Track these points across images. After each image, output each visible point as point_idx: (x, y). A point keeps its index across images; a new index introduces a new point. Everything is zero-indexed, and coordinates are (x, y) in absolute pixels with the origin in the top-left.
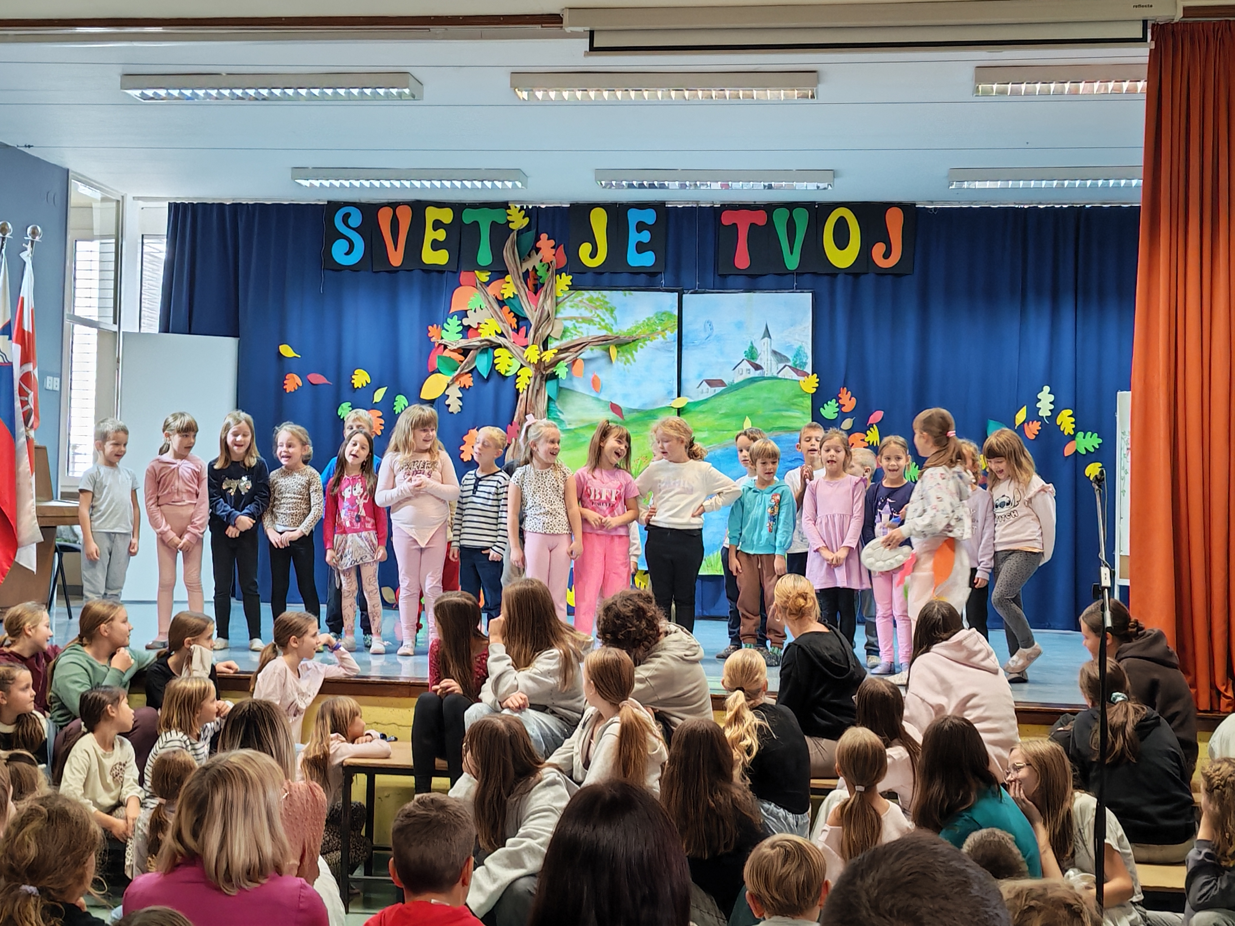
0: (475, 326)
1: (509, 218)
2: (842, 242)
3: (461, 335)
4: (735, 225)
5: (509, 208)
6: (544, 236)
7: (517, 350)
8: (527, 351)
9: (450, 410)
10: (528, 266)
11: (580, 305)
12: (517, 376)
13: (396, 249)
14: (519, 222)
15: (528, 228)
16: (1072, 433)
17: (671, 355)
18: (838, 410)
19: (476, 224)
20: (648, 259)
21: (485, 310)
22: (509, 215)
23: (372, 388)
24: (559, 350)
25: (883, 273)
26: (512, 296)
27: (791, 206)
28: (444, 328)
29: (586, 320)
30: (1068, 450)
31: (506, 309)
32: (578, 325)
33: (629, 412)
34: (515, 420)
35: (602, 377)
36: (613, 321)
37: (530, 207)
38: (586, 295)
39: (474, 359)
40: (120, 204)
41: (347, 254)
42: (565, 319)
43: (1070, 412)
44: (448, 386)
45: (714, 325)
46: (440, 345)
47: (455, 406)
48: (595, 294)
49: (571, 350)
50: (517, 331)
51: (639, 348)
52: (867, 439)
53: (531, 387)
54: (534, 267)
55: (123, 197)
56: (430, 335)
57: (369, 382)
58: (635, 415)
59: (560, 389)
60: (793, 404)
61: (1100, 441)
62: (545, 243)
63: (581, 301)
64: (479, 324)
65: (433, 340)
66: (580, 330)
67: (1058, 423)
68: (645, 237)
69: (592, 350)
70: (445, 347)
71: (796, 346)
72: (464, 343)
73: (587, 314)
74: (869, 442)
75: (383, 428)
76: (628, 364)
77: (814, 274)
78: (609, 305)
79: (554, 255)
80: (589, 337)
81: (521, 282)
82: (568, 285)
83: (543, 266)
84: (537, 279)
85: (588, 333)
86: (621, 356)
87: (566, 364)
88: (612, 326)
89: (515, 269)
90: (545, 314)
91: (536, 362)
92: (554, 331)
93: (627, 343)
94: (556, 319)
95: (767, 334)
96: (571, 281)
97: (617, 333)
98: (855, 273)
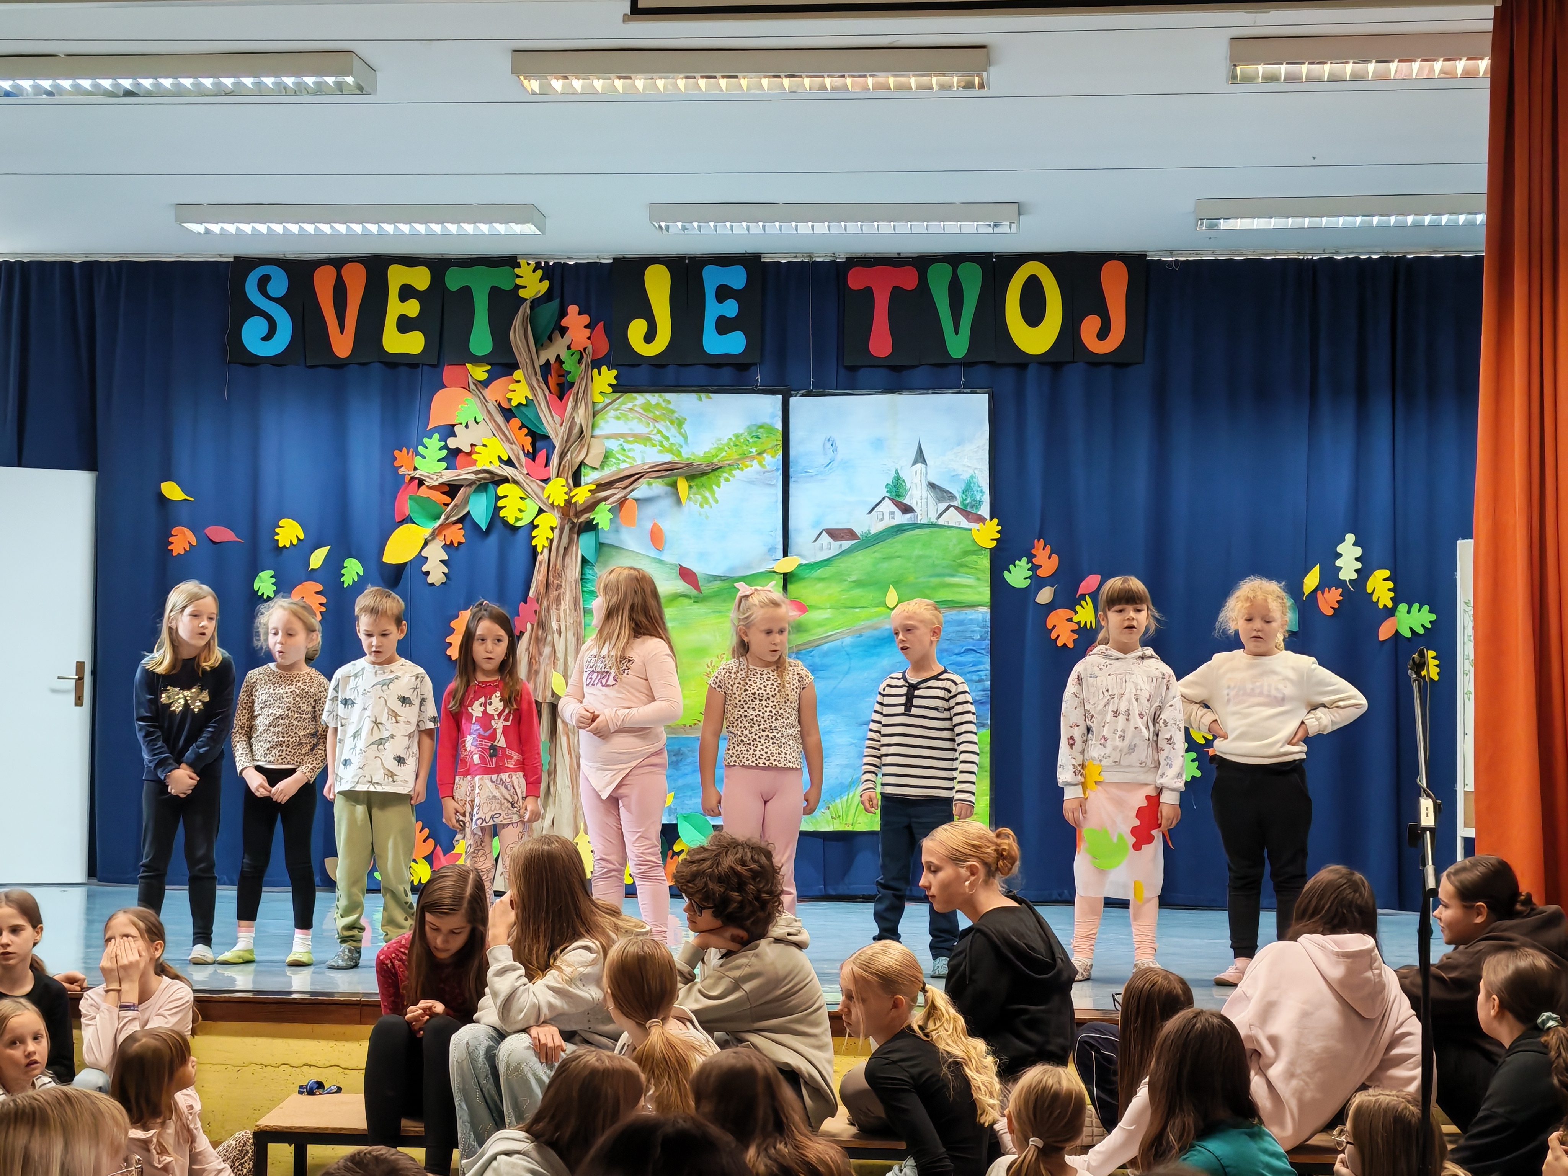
0: (467, 449)
1: (518, 281)
2: (1033, 313)
3: (444, 465)
4: (869, 289)
5: (518, 266)
6: (573, 309)
7: (533, 486)
8: (549, 488)
9: (430, 580)
10: (549, 355)
11: (630, 415)
12: (533, 526)
14: (533, 287)
15: (548, 296)
16: (1390, 605)
17: (772, 491)
18: (1030, 573)
19: (466, 292)
20: (734, 344)
21: (482, 424)
22: (518, 276)
23: (306, 547)
24: (598, 486)
25: (1096, 362)
26: (524, 402)
27: (955, 259)
28: (417, 454)
29: (638, 438)
30: (1384, 632)
31: (516, 422)
32: (627, 446)
33: (709, 581)
34: (531, 594)
35: (667, 526)
36: (680, 440)
37: (551, 264)
38: (640, 399)
39: (466, 501)
41: (267, 338)
42: (608, 437)
43: (1387, 573)
44: (426, 543)
45: (838, 443)
46: (413, 479)
47: (436, 573)
48: (653, 398)
49: (618, 485)
50: (532, 456)
51: (722, 480)
52: (1076, 619)
53: (555, 543)
54: (558, 356)
56: (397, 464)
57: (302, 537)
58: (717, 585)
59: (600, 546)
60: (962, 565)
61: (1433, 617)
62: (575, 319)
63: (631, 409)
64: (473, 445)
65: (402, 471)
66: (630, 454)
67: (1369, 590)
68: (731, 309)
69: (649, 484)
70: (421, 483)
71: (965, 476)
72: (449, 476)
73: (641, 428)
74: (1079, 623)
76: (705, 505)
77: (991, 363)
78: (676, 415)
79: (589, 338)
80: (644, 464)
81: (538, 380)
82: (611, 385)
83: (572, 355)
84: (563, 376)
85: (643, 458)
86: (695, 494)
87: (610, 507)
88: (681, 447)
89: (528, 361)
90: (576, 430)
91: (562, 504)
92: (589, 455)
93: (704, 474)
94: (592, 437)
95: (920, 457)
96: (615, 378)
97: (688, 459)
98: (1052, 362)
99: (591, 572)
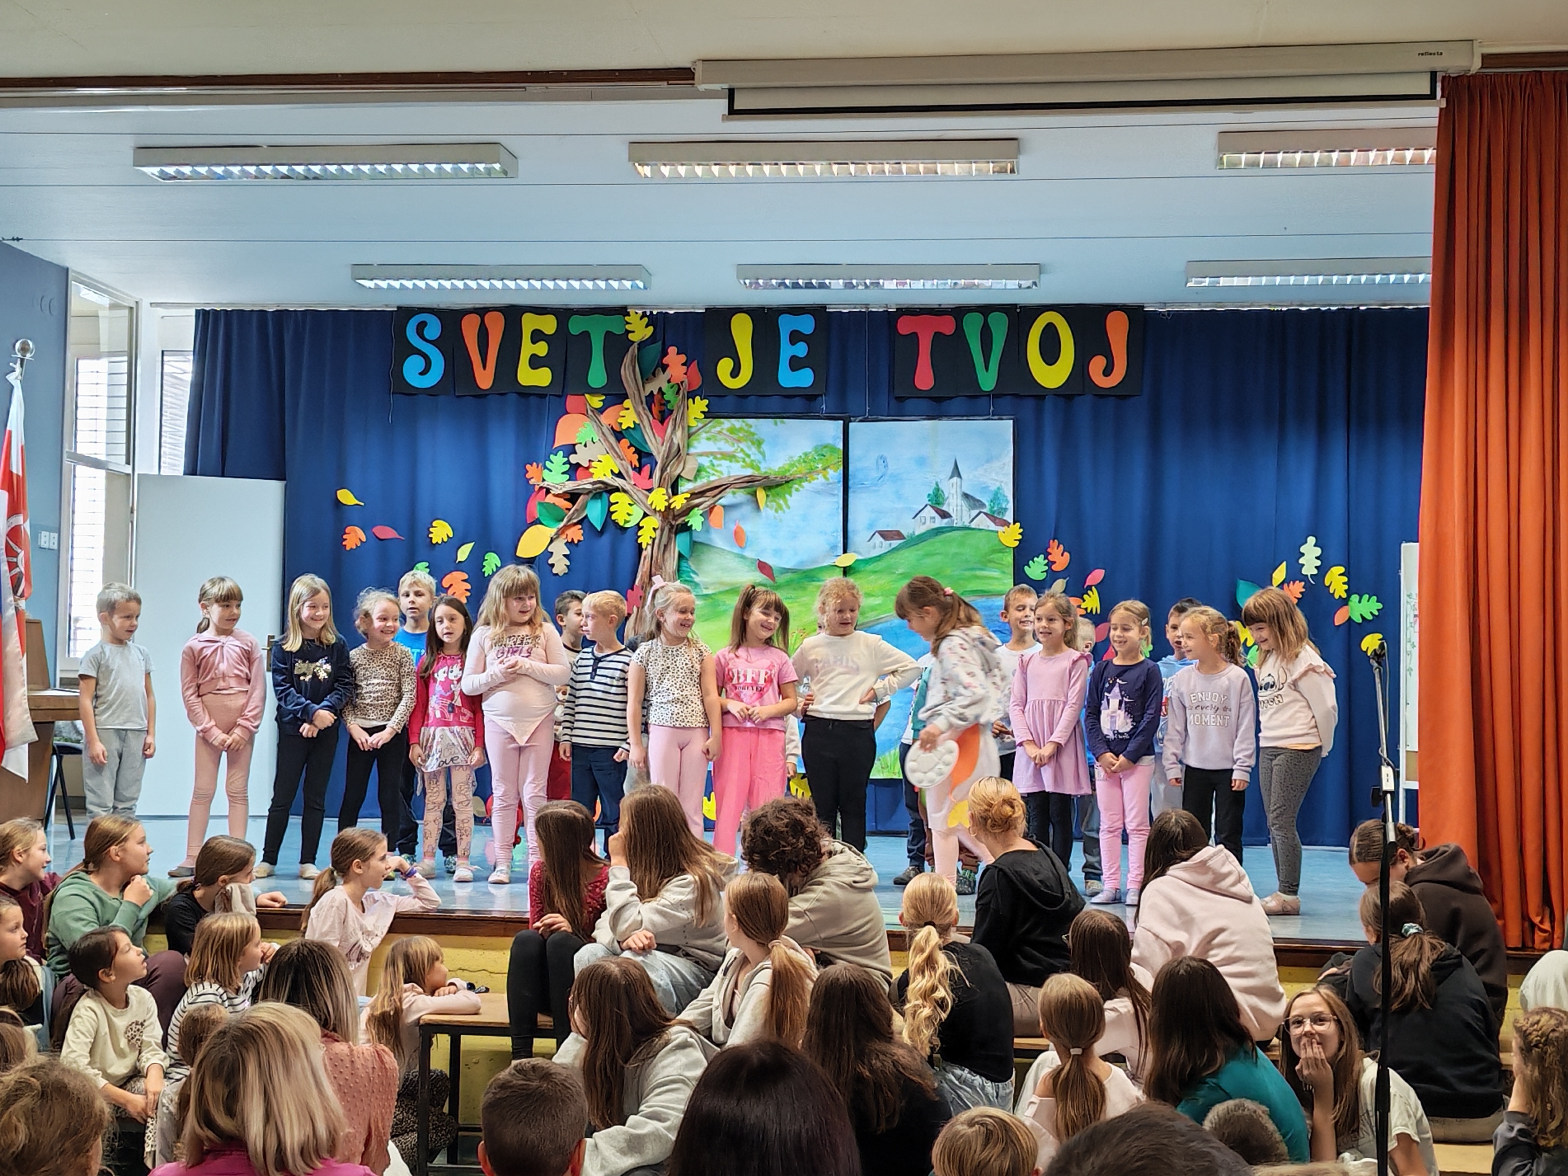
0: (585, 464)
1: (628, 327)
2: (1050, 354)
3: (567, 477)
4: (916, 333)
5: (628, 314)
6: (672, 350)
7: (639, 495)
8: (652, 496)
9: (555, 571)
10: (652, 387)
11: (719, 437)
12: (639, 527)
13: (484, 367)
14: (640, 331)
15: (652, 339)
16: (1344, 596)
17: (835, 500)
18: (1046, 568)
19: (586, 335)
20: (805, 378)
22: (628, 323)
23: (455, 543)
24: (693, 494)
25: (1102, 394)
26: (632, 426)
27: (985, 310)
28: (545, 468)
29: (725, 455)
30: (1339, 619)
31: (625, 442)
32: (715, 462)
33: (782, 573)
34: (638, 582)
35: (748, 528)
36: (759, 457)
37: (655, 312)
38: (727, 424)
39: (584, 507)
40: (133, 311)
41: (422, 374)
42: (701, 455)
43: (1342, 569)
44: (552, 541)
45: (889, 462)
46: (541, 488)
47: (560, 566)
48: (737, 423)
49: (708, 494)
50: (639, 470)
51: (793, 490)
52: (1083, 606)
53: (657, 541)
54: (660, 389)
55: (137, 302)
56: (528, 476)
57: (451, 535)
58: (789, 576)
60: (990, 561)
61: (1380, 606)
62: (674, 358)
63: (720, 432)
64: (590, 461)
65: (532, 482)
66: (718, 469)
67: (1327, 584)
68: (801, 350)
69: (734, 493)
70: (548, 491)
71: (993, 488)
72: (571, 486)
73: (727, 448)
74: (1086, 609)
75: (468, 594)
76: (780, 512)
77: (1016, 396)
78: (756, 437)
79: (686, 374)
80: (730, 477)
81: (644, 409)
82: (703, 412)
83: (672, 387)
84: (664, 405)
85: (729, 472)
86: (772, 501)
87: (701, 512)
88: (760, 462)
89: (636, 392)
90: (675, 448)
91: (663, 510)
92: (686, 469)
93: (779, 485)
94: (688, 454)
95: (956, 472)
96: (707, 406)
97: (766, 473)
98: (1065, 394)
99: (685, 565)
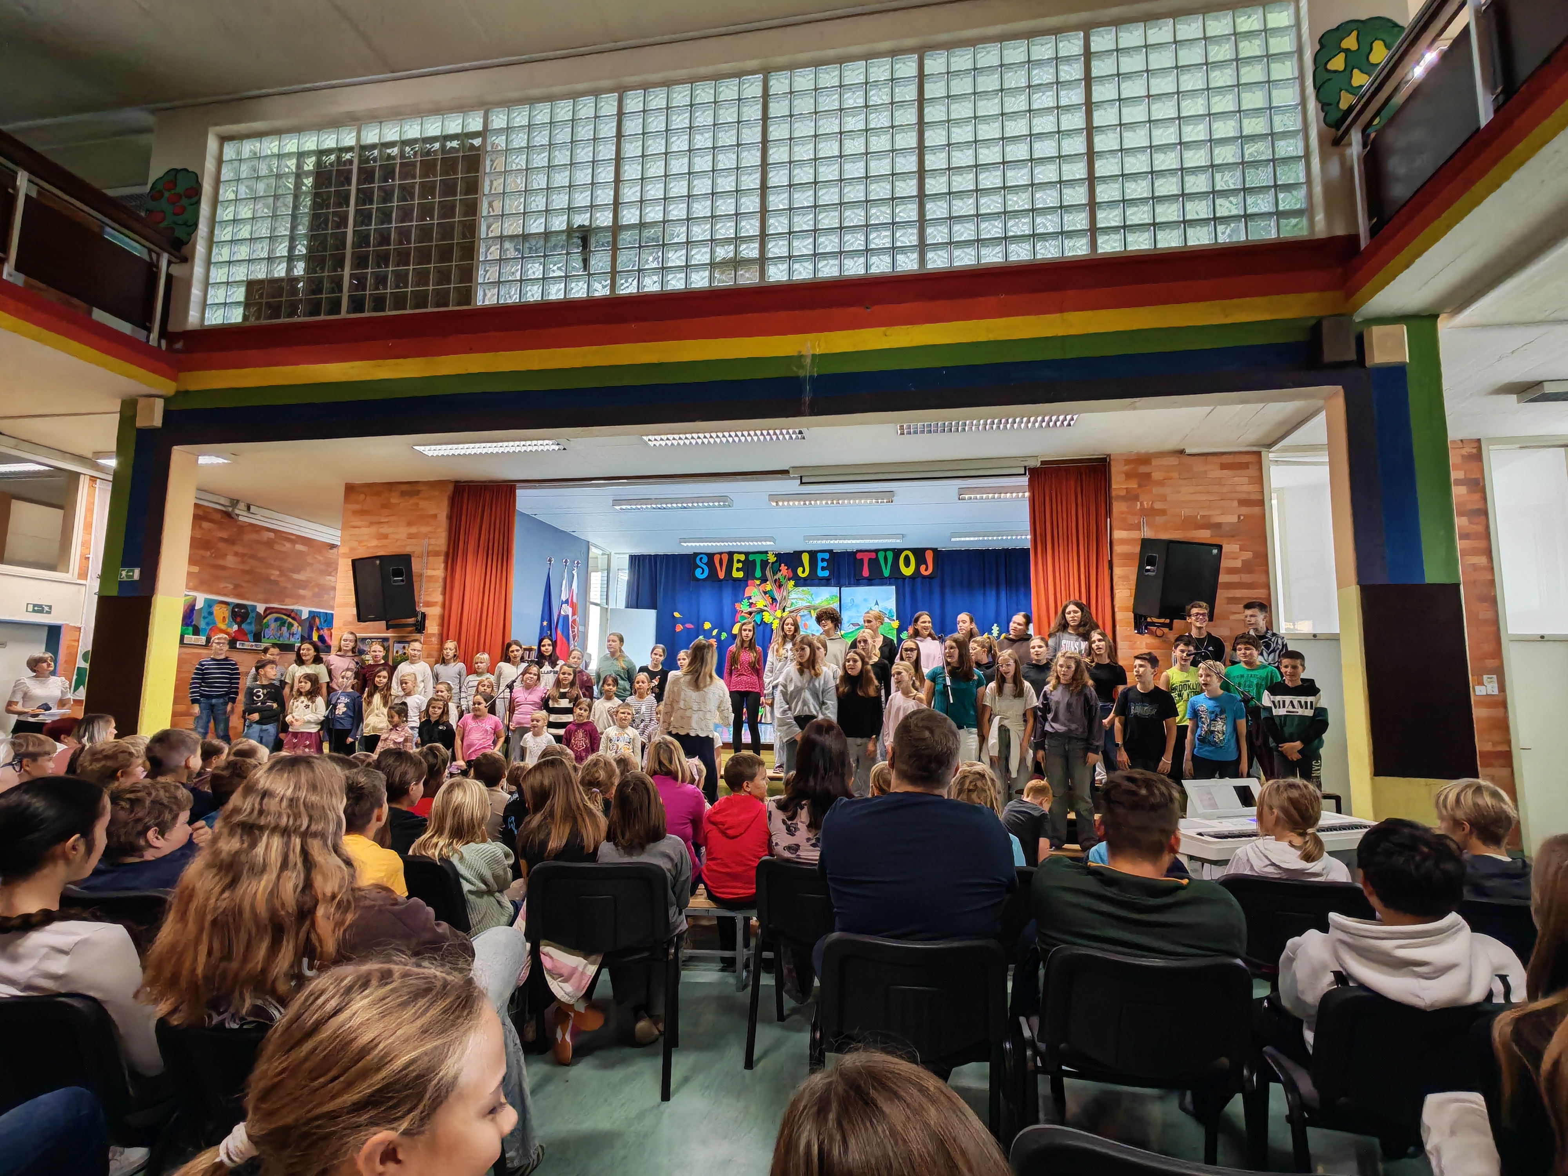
0: (754, 603)
1: (768, 558)
2: (907, 564)
3: (748, 607)
4: (862, 558)
5: (768, 554)
6: (783, 565)
7: (772, 612)
10: (776, 577)
11: (798, 593)
13: (722, 572)
14: (772, 559)
15: (776, 561)
19: (754, 561)
20: (826, 573)
21: (759, 596)
22: (768, 556)
23: (711, 630)
25: (924, 577)
26: (770, 590)
27: (885, 550)
29: (800, 599)
31: (767, 595)
32: (797, 601)
36: (811, 599)
37: (777, 553)
38: (801, 589)
40: (609, 556)
41: (702, 574)
42: (792, 599)
45: (854, 599)
46: (740, 611)
48: (804, 588)
50: (772, 604)
54: (779, 577)
55: (610, 553)
56: (736, 607)
57: (711, 627)
62: (783, 568)
63: (798, 591)
64: (756, 602)
65: (737, 609)
66: (798, 603)
68: (825, 564)
70: (742, 612)
72: (750, 610)
73: (801, 596)
77: (896, 578)
78: (811, 593)
79: (787, 573)
81: (773, 584)
82: (793, 585)
83: (783, 577)
84: (780, 583)
88: (812, 601)
89: (771, 579)
90: (784, 597)
94: (788, 599)
95: (877, 603)
96: (794, 583)
98: (912, 577)
